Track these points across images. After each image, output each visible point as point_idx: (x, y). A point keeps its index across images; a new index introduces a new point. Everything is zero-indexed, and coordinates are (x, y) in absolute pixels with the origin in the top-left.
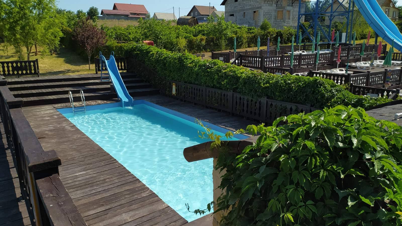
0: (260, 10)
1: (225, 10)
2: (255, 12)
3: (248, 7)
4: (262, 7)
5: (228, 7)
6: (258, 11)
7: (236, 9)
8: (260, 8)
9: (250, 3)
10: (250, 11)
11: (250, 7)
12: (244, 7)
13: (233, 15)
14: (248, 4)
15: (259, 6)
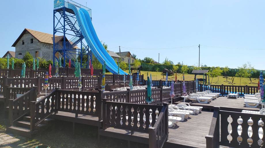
0: (40, 50)
1: (16, 50)
2: (36, 52)
3: (31, 49)
4: (41, 49)
5: (18, 48)
6: (38, 51)
7: (23, 50)
8: (40, 49)
9: (33, 46)
10: (33, 51)
11: (33, 48)
12: (29, 48)
13: (21, 54)
14: (31, 46)
15: (39, 48)
